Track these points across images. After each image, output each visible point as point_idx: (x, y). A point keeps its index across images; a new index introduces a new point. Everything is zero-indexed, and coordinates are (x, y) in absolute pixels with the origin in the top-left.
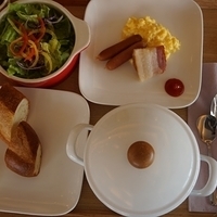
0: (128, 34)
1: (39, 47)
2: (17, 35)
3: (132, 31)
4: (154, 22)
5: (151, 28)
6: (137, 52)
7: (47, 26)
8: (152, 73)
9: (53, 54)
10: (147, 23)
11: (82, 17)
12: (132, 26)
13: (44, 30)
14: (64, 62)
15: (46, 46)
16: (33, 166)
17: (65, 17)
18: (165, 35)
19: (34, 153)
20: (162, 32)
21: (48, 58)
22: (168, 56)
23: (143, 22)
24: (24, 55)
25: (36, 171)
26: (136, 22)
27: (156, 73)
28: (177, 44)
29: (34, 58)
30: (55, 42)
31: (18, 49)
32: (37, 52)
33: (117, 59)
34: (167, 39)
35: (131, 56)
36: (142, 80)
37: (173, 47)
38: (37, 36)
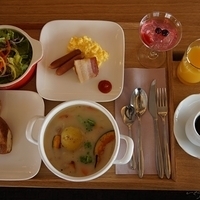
0: (71, 49)
1: (6, 61)
3: (74, 47)
4: (90, 40)
5: (87, 44)
6: (77, 62)
7: (12, 45)
8: (88, 77)
9: (17, 66)
10: (85, 41)
11: (38, 38)
12: (74, 43)
13: (10, 48)
14: (25, 71)
15: (11, 60)
16: (5, 146)
17: (25, 38)
18: (97, 49)
19: (5, 136)
20: (95, 47)
21: (13, 69)
22: (100, 65)
23: (82, 41)
25: (8, 149)
26: (77, 40)
27: (91, 76)
28: (106, 55)
29: (3, 69)
30: (18, 57)
32: (5, 64)
33: (63, 68)
34: (98, 52)
35: (73, 66)
36: (82, 82)
38: (5, 53)
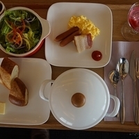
0: (71, 26)
1: (22, 36)
2: (10, 30)
3: (73, 24)
4: (86, 19)
5: (84, 23)
6: (76, 38)
7: (26, 24)
8: (84, 49)
9: (30, 40)
10: (82, 20)
11: (45, 18)
12: (73, 22)
13: (25, 26)
14: (36, 44)
15: (26, 35)
17: (36, 17)
18: (91, 27)
20: (90, 25)
21: (28, 42)
22: (93, 39)
23: (80, 20)
24: (15, 41)
26: (76, 19)
27: (87, 48)
28: (98, 31)
29: (20, 42)
30: (31, 33)
31: (11, 37)
32: (21, 39)
34: (92, 29)
35: (73, 39)
36: (80, 52)
37: (96, 33)
38: (21, 29)
